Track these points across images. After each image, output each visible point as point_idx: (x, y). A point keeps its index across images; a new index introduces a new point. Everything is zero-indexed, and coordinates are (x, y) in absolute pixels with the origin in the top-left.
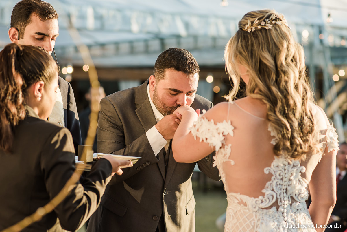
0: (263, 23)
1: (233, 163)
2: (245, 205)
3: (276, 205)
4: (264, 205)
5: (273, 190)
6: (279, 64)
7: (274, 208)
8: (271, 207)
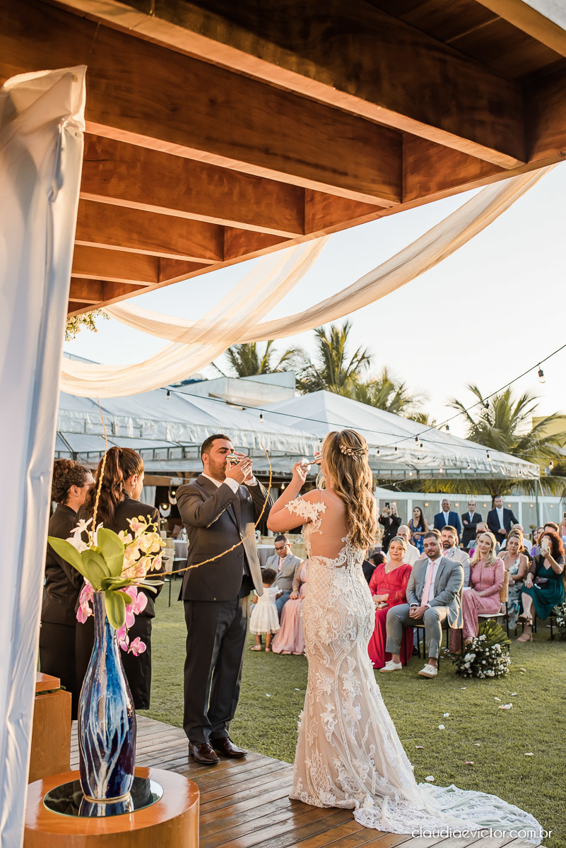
0: (353, 454)
1: (321, 533)
2: (325, 564)
3: (346, 565)
4: (338, 564)
5: (345, 554)
6: (356, 486)
7: (344, 567)
8: (341, 566)
